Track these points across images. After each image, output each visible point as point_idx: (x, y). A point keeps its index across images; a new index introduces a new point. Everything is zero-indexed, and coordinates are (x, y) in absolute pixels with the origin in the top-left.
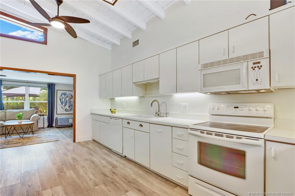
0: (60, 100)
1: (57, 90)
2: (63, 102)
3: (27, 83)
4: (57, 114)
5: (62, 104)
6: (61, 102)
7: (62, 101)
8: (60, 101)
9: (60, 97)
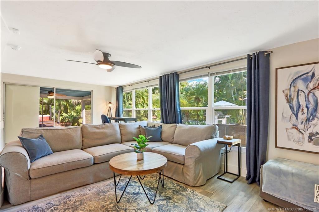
0: (289, 101)
1: (277, 69)
2: (299, 106)
3: (209, 67)
4: (276, 146)
5: (297, 116)
6: (291, 108)
7: (295, 103)
8: (287, 105)
9: (286, 92)
